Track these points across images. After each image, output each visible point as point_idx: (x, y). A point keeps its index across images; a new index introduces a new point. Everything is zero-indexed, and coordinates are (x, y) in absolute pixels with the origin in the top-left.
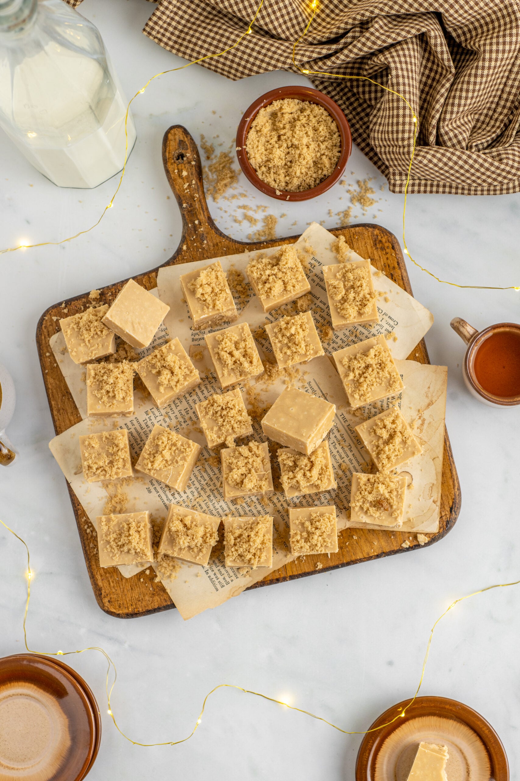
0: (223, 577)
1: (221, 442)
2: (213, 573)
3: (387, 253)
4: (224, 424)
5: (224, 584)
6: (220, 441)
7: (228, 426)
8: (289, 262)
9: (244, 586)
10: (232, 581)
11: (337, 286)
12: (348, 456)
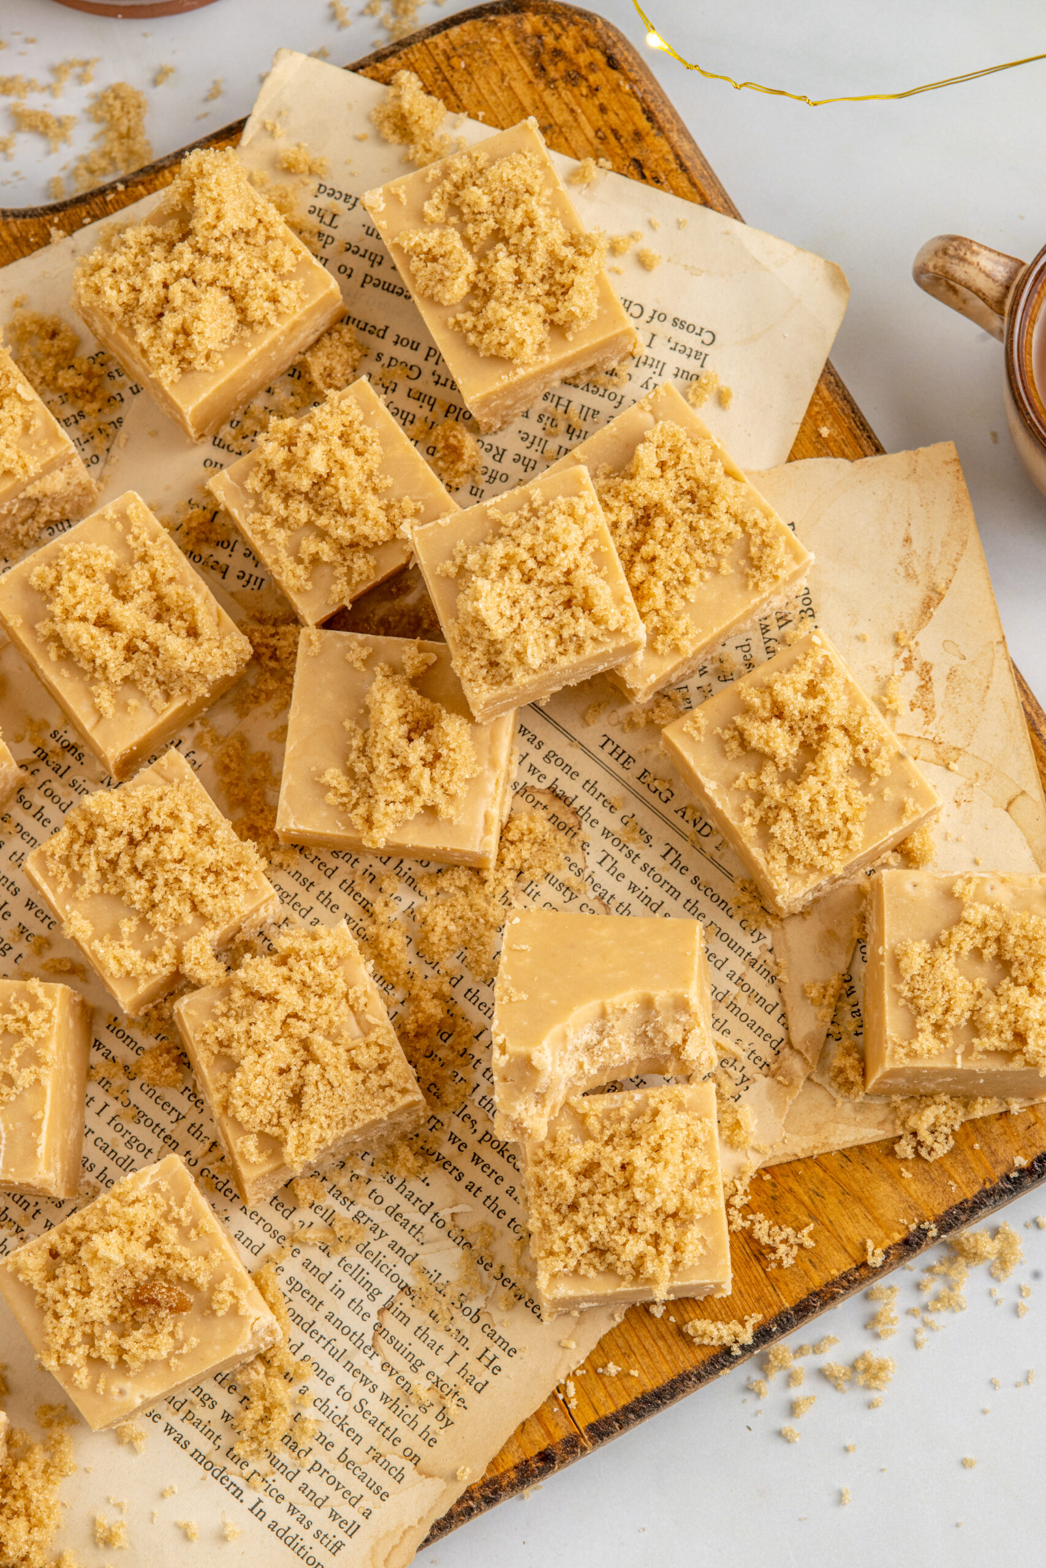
0: (326, 1511)
1: (166, 972)
2: (285, 1505)
3: (594, 90)
4: (157, 896)
5: (341, 1536)
6: (160, 970)
7: (173, 902)
8: (227, 208)
9: (420, 1521)
10: (367, 1514)
11: (437, 251)
12: (675, 893)
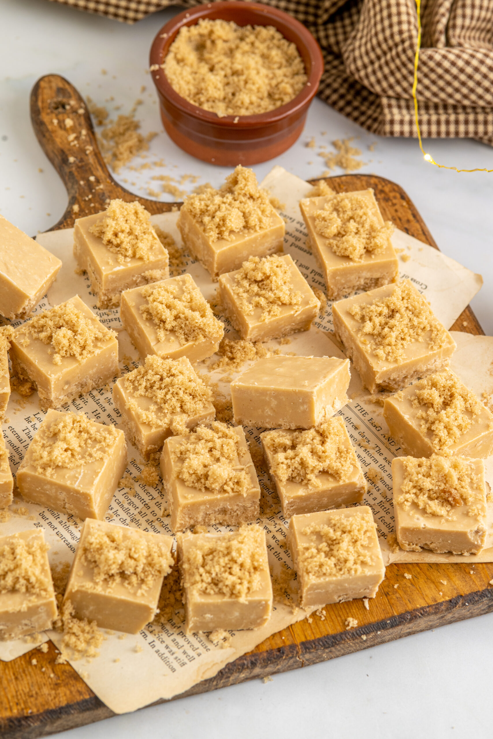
0: (182, 650)
1: (165, 426)
2: (164, 645)
4: (168, 397)
5: (186, 660)
6: (164, 423)
7: (174, 400)
8: (249, 184)
9: (222, 662)
10: (199, 655)
11: (327, 218)
12: (376, 461)
